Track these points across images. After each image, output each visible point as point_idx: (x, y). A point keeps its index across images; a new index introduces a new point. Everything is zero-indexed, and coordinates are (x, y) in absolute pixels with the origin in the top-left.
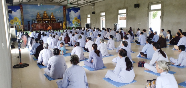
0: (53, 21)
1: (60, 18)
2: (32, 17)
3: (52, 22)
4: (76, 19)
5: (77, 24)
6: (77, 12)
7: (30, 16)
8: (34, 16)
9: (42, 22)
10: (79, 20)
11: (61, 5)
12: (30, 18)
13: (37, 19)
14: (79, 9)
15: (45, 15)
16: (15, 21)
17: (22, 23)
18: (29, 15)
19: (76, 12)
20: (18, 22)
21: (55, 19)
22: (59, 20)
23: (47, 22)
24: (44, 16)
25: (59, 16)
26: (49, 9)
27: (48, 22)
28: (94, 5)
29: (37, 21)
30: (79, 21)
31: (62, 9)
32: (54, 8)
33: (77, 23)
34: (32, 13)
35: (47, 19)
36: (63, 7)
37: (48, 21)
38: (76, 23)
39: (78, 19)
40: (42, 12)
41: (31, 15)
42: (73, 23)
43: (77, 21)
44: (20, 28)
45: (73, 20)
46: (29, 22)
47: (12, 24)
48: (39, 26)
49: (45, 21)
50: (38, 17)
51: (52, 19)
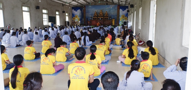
1: (114, 15)
2: (92, 15)
3: (104, 19)
6: (125, 10)
7: (91, 14)
9: (96, 19)
10: (127, 17)
12: (90, 16)
13: (94, 17)
14: (127, 7)
15: (101, 13)
16: (76, 18)
17: (81, 20)
22: (111, 17)
23: (100, 19)
24: (100, 14)
25: (113, 14)
27: (101, 19)
29: (93, 19)
30: (126, 19)
31: (116, 8)
34: (92, 12)
35: (101, 17)
36: (117, 6)
37: (101, 18)
38: (123, 20)
39: (125, 16)
40: (99, 11)
42: (121, 20)
43: (124, 18)
44: (79, 23)
45: (121, 18)
46: (87, 19)
47: (74, 20)
48: (94, 22)
49: (99, 18)
50: (95, 15)
51: (105, 17)
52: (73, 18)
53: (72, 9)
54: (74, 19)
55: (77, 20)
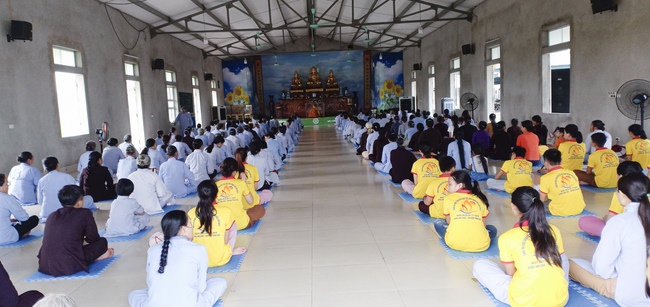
0: (331, 93)
1: (353, 82)
2: (283, 83)
3: (327, 95)
4: (389, 86)
5: (391, 100)
6: (394, 63)
7: (279, 82)
8: (287, 82)
9: (302, 96)
10: (400, 87)
11: (359, 48)
12: (279, 87)
13: (292, 89)
14: (400, 56)
15: (313, 77)
16: (237, 97)
17: (252, 101)
18: (276, 80)
19: (389, 66)
20: (242, 99)
21: (337, 86)
22: (346, 88)
23: (314, 95)
24: (311, 80)
25: (350, 79)
26: (324, 61)
27: (317, 96)
28: (419, 46)
29: (291, 95)
30: (398, 91)
31: (361, 59)
32: (339, 58)
33: (392, 97)
34: (282, 75)
35: (316, 88)
36: (363, 54)
37: (318, 93)
38: (390, 95)
39: (396, 84)
40: (306, 71)
41: (280, 79)
42: (382, 97)
43: (391, 90)
44: (247, 112)
45: (381, 88)
46: (272, 97)
47: (229, 102)
48: (295, 107)
49: (311, 93)
50: (295, 83)
51: (328, 87)
52: (228, 95)
53: (223, 67)
54: (230, 98)
55: (242, 101)
